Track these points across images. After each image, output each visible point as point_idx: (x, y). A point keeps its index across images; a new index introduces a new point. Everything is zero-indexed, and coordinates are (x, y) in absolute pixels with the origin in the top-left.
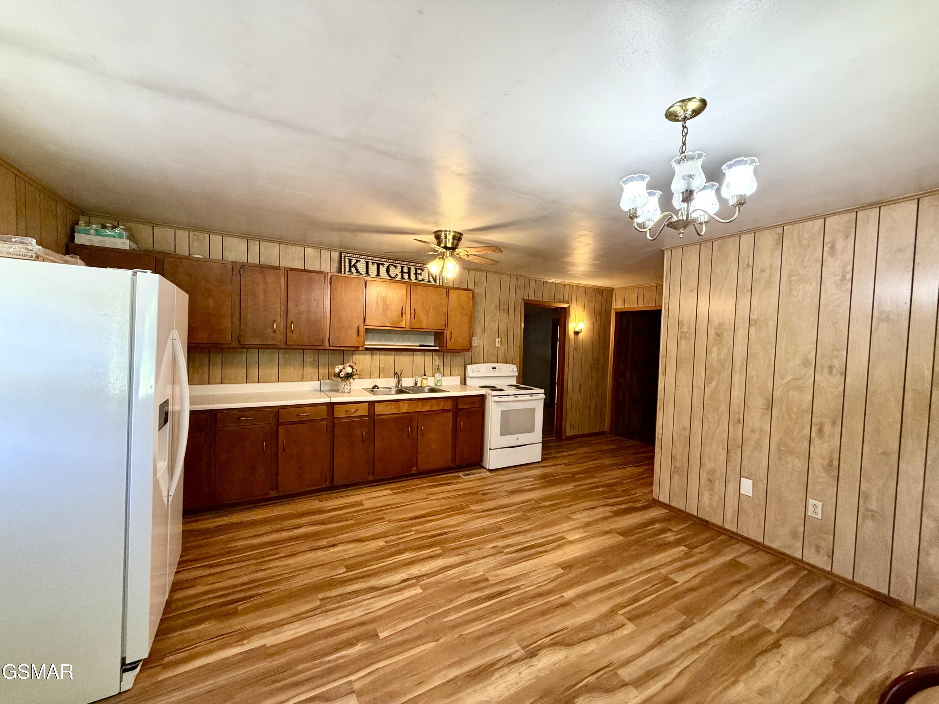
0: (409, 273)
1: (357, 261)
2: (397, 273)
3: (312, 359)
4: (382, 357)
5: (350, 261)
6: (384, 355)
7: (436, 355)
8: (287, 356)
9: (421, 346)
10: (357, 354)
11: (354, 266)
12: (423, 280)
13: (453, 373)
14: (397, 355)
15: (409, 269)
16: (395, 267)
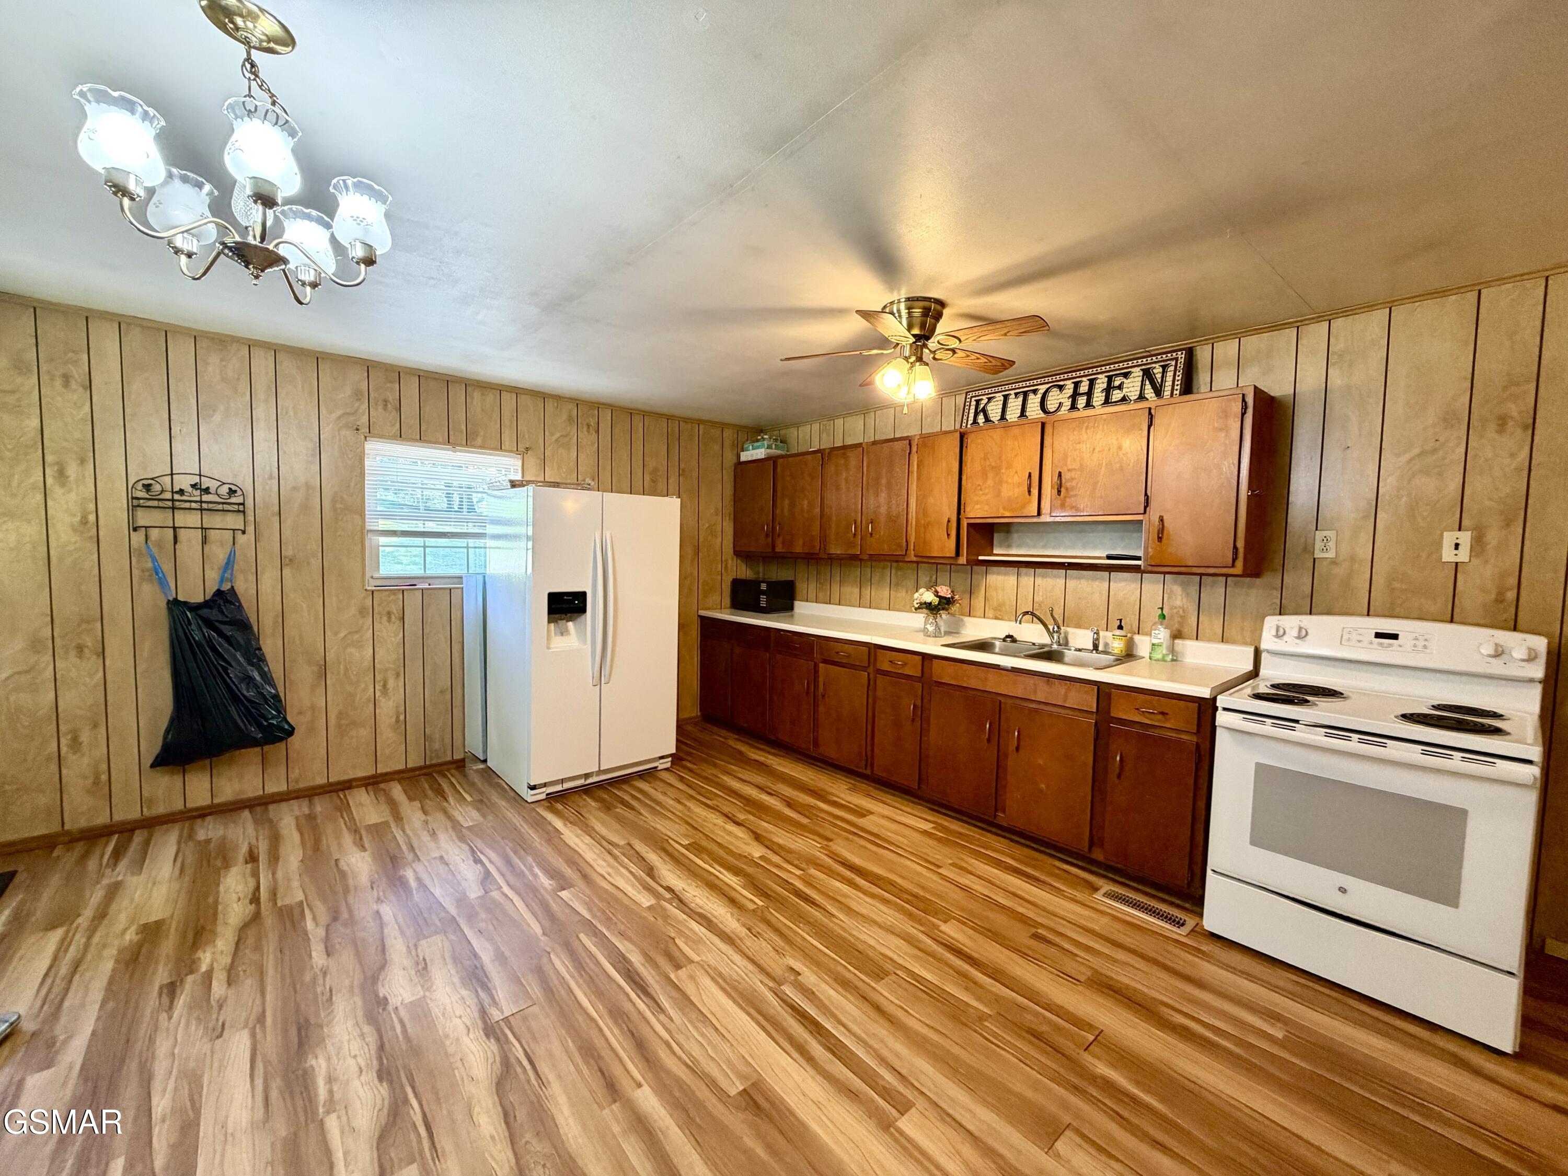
0: (1089, 394)
1: (990, 399)
2: (1062, 401)
3: (928, 579)
4: (1039, 581)
5: (978, 402)
6: (1043, 576)
7: (1175, 582)
8: (899, 573)
9: (1109, 557)
10: (993, 573)
11: (984, 411)
12: (1124, 399)
13: (1232, 632)
14: (1073, 578)
15: (1092, 383)
16: (1061, 388)
